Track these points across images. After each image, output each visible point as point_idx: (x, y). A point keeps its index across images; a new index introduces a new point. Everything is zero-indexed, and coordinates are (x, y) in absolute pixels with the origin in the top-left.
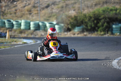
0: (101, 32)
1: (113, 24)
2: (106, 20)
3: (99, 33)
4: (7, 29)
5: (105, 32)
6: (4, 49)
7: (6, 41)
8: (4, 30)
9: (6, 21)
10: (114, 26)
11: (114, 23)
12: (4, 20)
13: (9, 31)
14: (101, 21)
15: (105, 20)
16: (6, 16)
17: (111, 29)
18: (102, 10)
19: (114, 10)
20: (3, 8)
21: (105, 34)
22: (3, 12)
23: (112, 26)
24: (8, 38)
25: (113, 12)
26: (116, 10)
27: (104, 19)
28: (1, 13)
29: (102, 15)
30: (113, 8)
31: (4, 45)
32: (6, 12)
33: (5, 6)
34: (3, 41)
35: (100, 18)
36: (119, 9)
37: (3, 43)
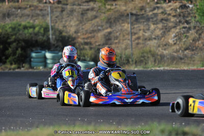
0: (11, 64)
1: (32, 51)
2: (20, 45)
3: (8, 66)
5: (19, 64)
10: (34, 55)
11: (34, 49)
14: (12, 46)
15: (17, 44)
17: (28, 59)
18: (9, 28)
19: (30, 27)
21: (19, 68)
23: (30, 55)
25: (28, 30)
26: (34, 27)
27: (17, 42)
29: (12, 35)
30: (28, 25)
35: (9, 40)
36: (38, 26)
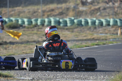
4: (119, 27)
6: (116, 44)
7: (118, 37)
8: (116, 28)
9: (118, 20)
12: (116, 19)
13: (121, 29)
16: (119, 16)
20: (116, 9)
22: (116, 13)
24: (120, 34)
28: (114, 13)
31: (117, 41)
32: (118, 12)
33: (118, 7)
34: (116, 37)
37: (115, 39)
